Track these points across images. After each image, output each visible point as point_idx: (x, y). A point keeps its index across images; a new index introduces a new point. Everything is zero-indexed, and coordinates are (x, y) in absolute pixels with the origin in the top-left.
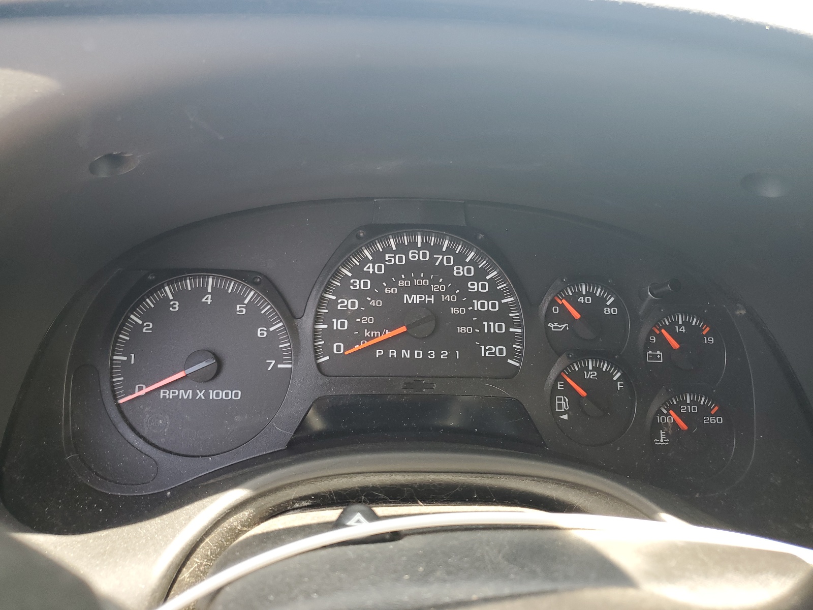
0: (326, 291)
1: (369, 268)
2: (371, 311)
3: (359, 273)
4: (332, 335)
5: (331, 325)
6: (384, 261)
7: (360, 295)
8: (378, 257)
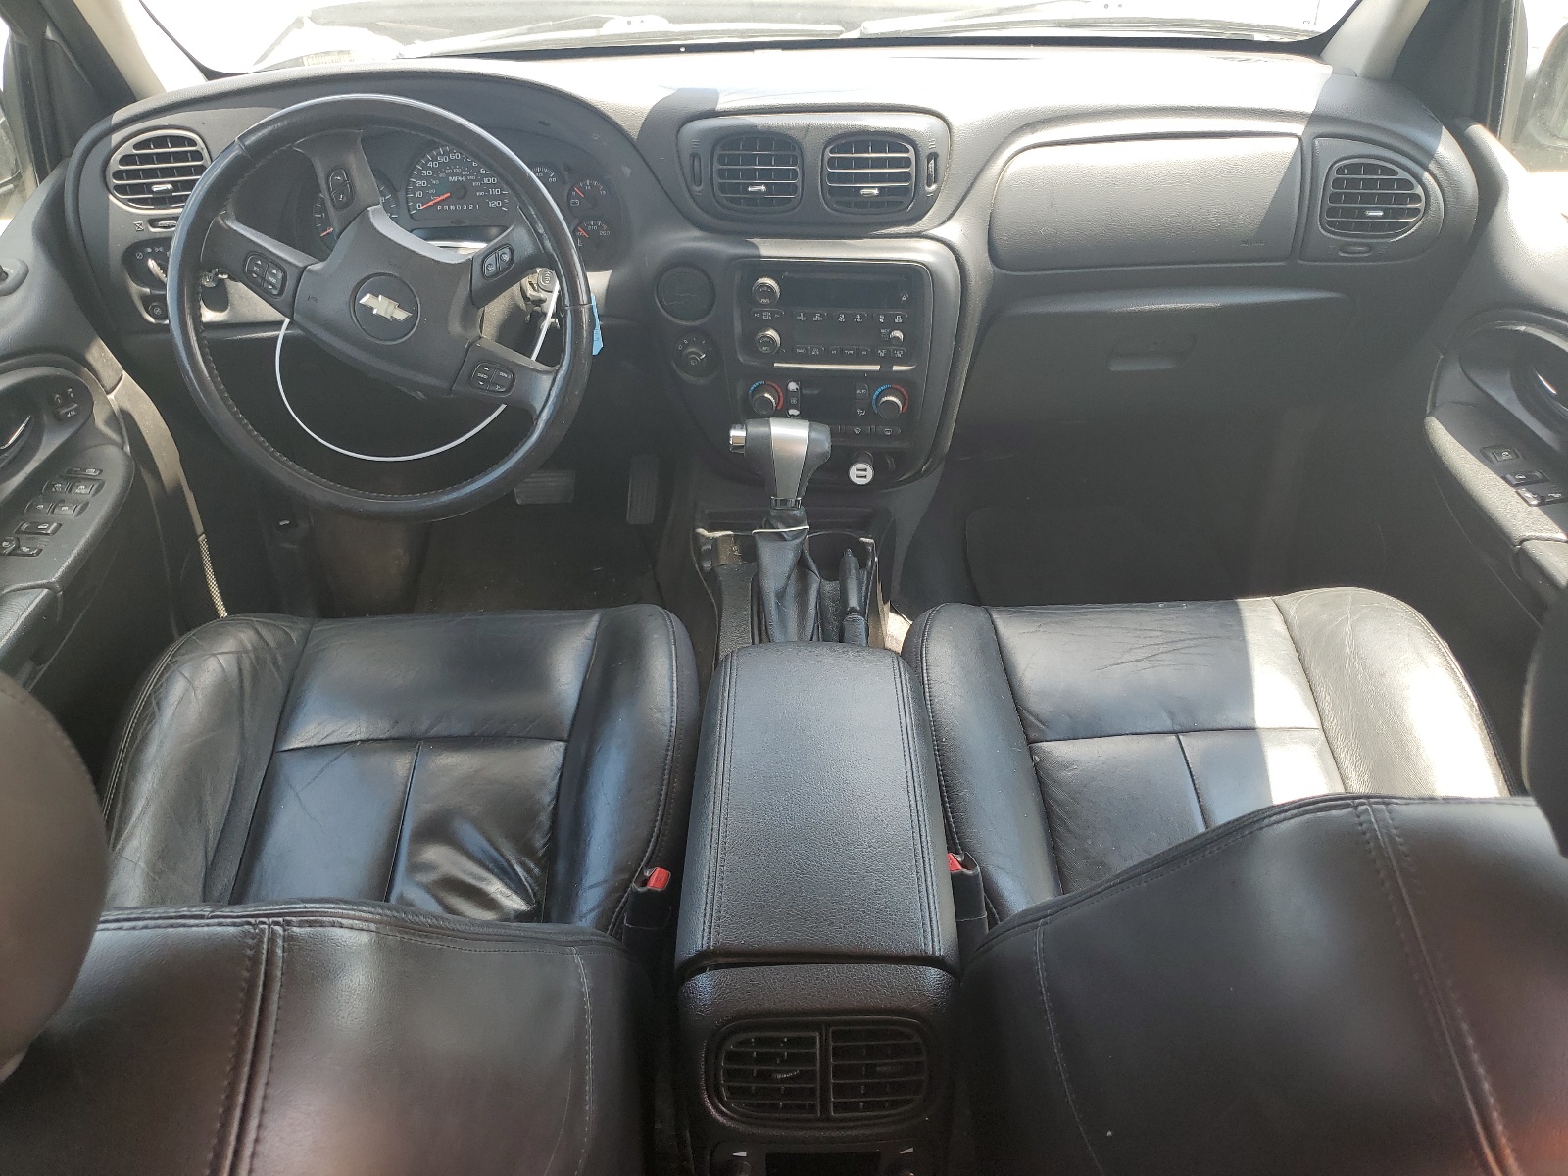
0: (410, 177)
1: (430, 164)
2: (434, 187)
3: (425, 167)
4: (417, 200)
5: (415, 194)
6: (437, 160)
7: (427, 178)
8: (435, 159)
